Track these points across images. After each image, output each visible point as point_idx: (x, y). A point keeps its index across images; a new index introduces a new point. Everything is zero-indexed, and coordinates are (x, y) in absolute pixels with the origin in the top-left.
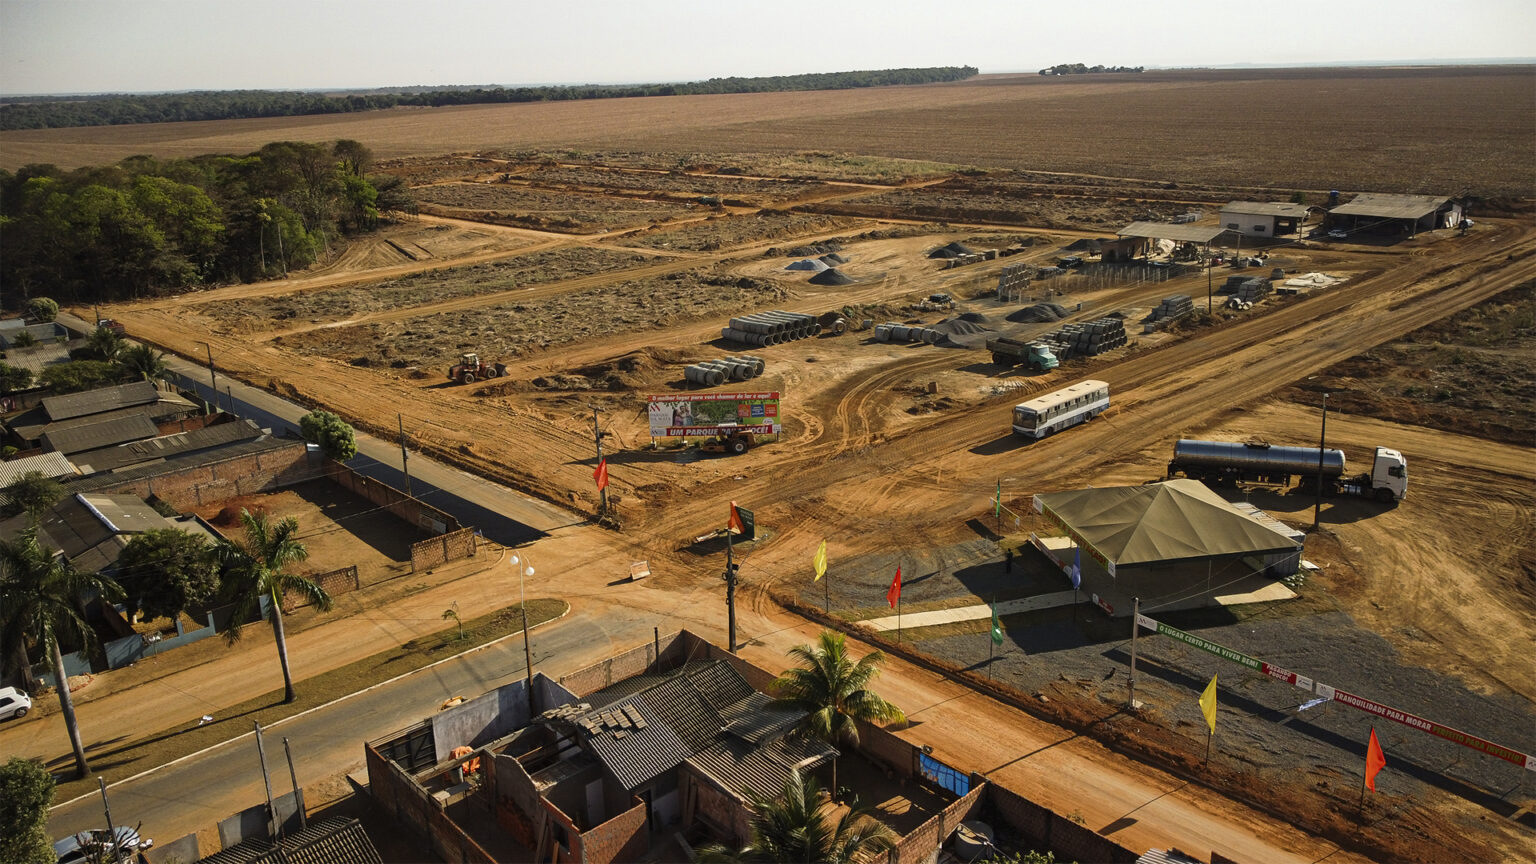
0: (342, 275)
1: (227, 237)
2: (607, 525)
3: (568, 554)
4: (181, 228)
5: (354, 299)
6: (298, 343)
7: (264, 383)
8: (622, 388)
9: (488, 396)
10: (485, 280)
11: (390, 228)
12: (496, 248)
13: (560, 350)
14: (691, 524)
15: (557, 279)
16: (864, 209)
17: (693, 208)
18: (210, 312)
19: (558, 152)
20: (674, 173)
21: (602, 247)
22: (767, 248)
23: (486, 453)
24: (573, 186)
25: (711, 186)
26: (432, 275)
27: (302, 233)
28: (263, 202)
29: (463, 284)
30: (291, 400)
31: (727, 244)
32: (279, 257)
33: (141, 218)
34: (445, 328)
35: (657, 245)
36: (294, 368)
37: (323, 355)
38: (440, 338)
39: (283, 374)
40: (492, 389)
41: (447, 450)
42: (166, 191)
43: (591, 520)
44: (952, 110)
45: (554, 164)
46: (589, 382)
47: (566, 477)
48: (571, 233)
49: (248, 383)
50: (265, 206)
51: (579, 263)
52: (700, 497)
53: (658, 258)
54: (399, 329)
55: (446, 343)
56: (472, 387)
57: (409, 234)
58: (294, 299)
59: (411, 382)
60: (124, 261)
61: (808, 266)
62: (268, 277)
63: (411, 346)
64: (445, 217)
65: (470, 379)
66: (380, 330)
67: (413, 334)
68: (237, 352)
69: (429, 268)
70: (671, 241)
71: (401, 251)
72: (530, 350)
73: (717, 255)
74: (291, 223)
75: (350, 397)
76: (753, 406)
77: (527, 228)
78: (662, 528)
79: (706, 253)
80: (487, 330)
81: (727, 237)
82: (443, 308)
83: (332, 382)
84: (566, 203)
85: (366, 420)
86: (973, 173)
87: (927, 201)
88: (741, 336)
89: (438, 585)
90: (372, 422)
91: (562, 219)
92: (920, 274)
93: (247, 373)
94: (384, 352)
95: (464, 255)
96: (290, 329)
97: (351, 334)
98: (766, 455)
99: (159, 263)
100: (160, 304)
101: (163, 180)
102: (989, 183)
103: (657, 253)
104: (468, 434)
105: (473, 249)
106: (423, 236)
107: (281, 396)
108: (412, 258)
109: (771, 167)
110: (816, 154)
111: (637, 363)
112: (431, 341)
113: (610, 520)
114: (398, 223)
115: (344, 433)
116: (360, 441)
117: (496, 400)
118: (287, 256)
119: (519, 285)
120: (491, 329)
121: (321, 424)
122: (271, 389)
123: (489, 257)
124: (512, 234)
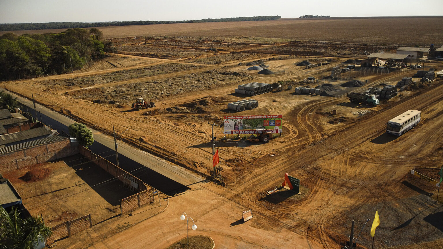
0: (92, 72)
1: (53, 59)
2: (218, 183)
3: (203, 201)
4: (35, 55)
5: (95, 79)
6: (74, 94)
7: (59, 110)
8: (203, 112)
9: (149, 115)
10: (141, 73)
11: (108, 58)
12: (144, 64)
13: (174, 97)
14: (260, 182)
15: (166, 73)
16: (265, 51)
17: (208, 52)
18: (44, 84)
19: (161, 37)
20: (199, 42)
21: (180, 63)
22: (239, 63)
23: (151, 141)
24: (167, 46)
25: (212, 45)
26: (123, 72)
27: (78, 58)
28: (65, 47)
29: (134, 75)
30: (69, 117)
31: (224, 62)
32: (71, 66)
33: (20, 51)
34: (129, 89)
35: (199, 62)
36: (71, 104)
37: (83, 99)
38: (127, 92)
39: (67, 106)
40: (150, 112)
41: (134, 140)
42: (30, 42)
43: (209, 179)
44: (279, 26)
45: (160, 40)
46: (189, 110)
47: (190, 154)
48: (168, 59)
49: (52, 110)
50: (65, 48)
51: (173, 68)
52: (258, 166)
53: (200, 66)
54: (111, 89)
55: (129, 94)
56: (141, 111)
57: (115, 59)
58: (75, 79)
59: (117, 109)
60: (15, 66)
61: (256, 68)
62: (66, 72)
63: (116, 96)
64: (126, 54)
65: (140, 108)
66: (105, 89)
67: (117, 91)
68: (50, 98)
69: (122, 69)
70: (204, 61)
71: (112, 64)
72: (163, 97)
73: (221, 65)
74: (74, 54)
75: (92, 115)
76: (270, 121)
77: (154, 58)
78: (246, 185)
79: (217, 65)
80: (145, 90)
81: (223, 60)
82: (128, 82)
83: (85, 109)
84: (165, 50)
85: (98, 125)
86: (296, 42)
87: (285, 49)
88: (244, 92)
89: (136, 224)
90: (101, 126)
91: (165, 55)
92: (297, 71)
93: (53, 106)
94: (106, 98)
95: (133, 66)
96: (72, 89)
97: (94, 91)
98: (278, 143)
99: (27, 67)
100: (27, 81)
101: (29, 38)
102: (303, 44)
103: (200, 65)
104: (142, 132)
105: (136, 64)
106: (119, 60)
107: (64, 115)
108: (116, 66)
109: (229, 40)
110: (242, 37)
111: (207, 102)
112: (124, 94)
113: (218, 179)
114: (111, 56)
115: (88, 133)
116: (95, 135)
117: (152, 117)
118: (73, 66)
119: (154, 75)
120: (146, 89)
121: (77, 129)
122: (61, 112)
123: (142, 66)
124: (149, 59)
